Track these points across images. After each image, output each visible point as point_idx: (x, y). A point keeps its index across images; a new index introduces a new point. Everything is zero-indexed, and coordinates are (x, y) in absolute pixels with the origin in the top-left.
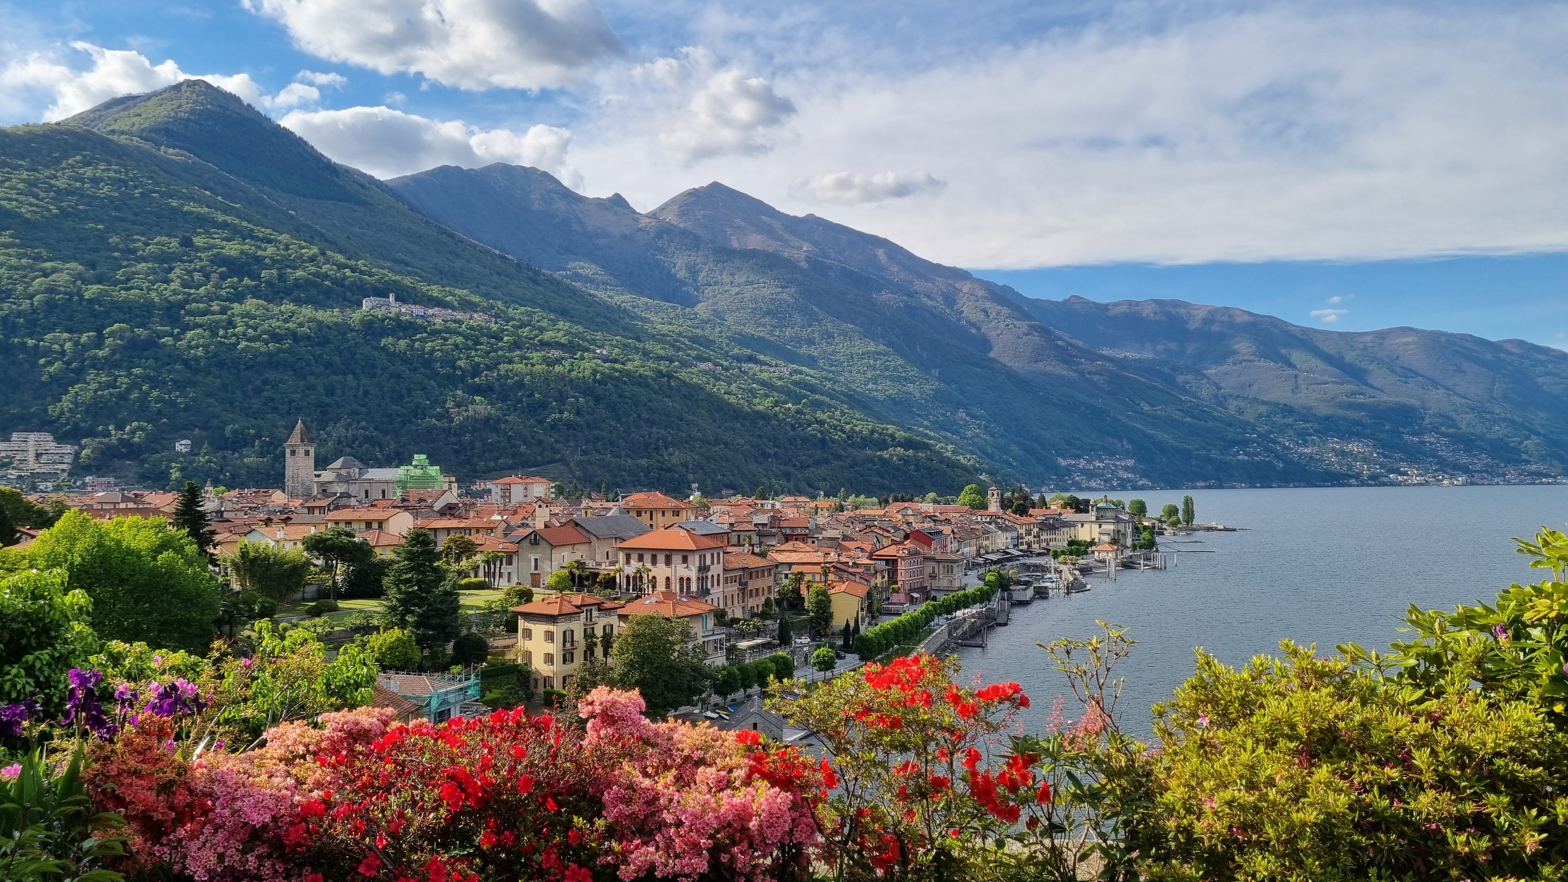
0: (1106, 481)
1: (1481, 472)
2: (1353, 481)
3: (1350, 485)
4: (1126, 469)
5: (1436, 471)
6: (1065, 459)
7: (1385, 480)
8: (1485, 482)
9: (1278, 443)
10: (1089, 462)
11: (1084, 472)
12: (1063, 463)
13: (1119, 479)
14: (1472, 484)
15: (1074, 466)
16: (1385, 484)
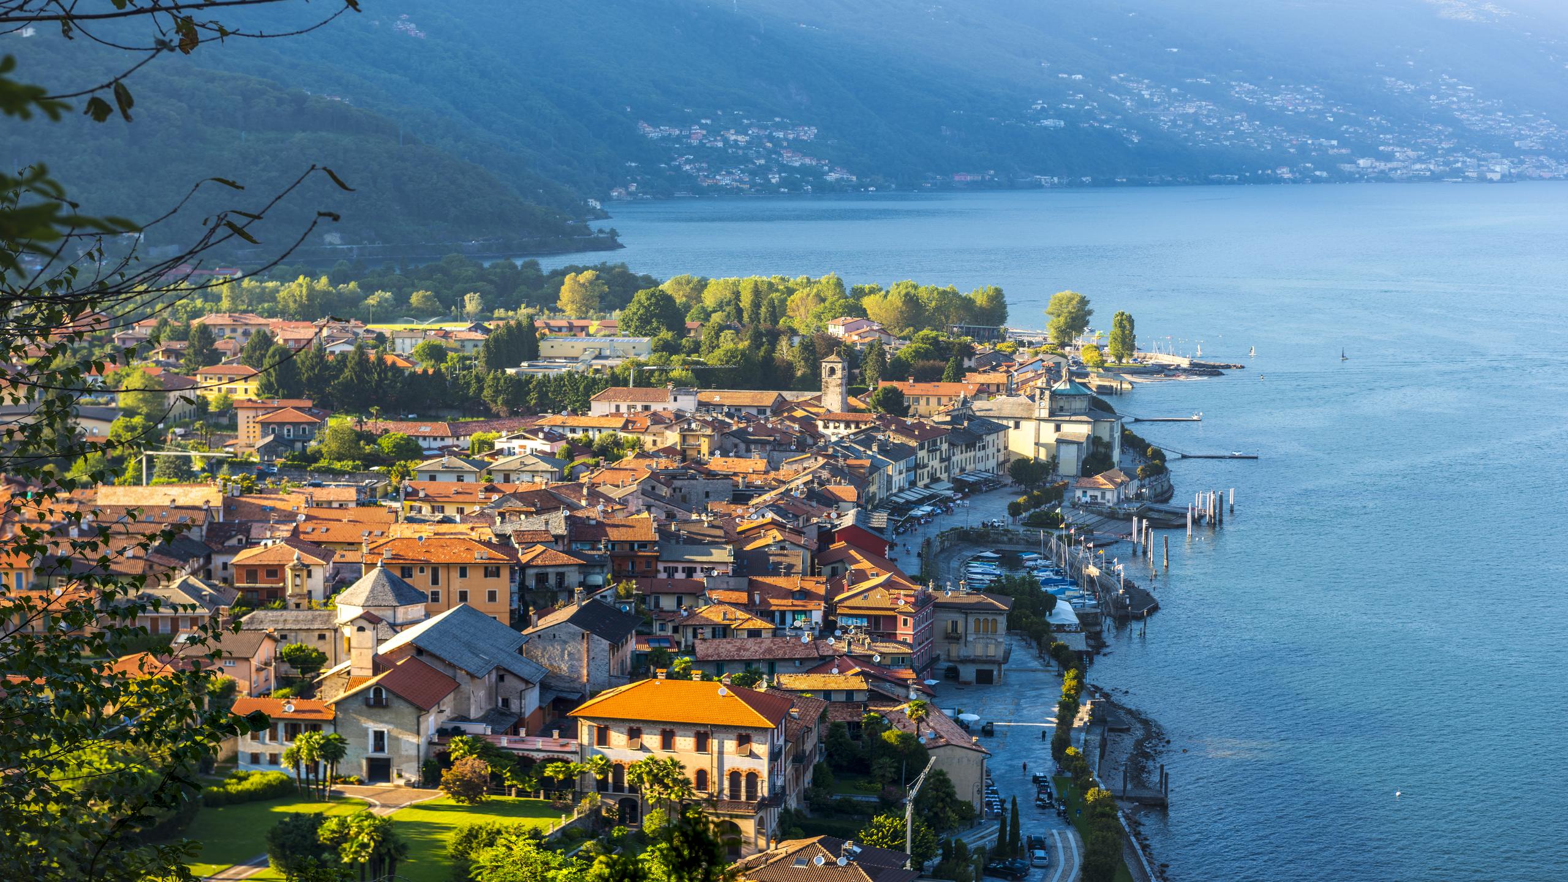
0: (753, 173)
1: (1538, 153)
2: (1284, 172)
3: (1279, 181)
4: (798, 146)
5: (1449, 151)
6: (655, 125)
7: (1347, 167)
8: (1546, 174)
9: (1129, 92)
10: (713, 131)
11: (701, 153)
12: (653, 133)
13: (783, 168)
14: (1521, 177)
15: (678, 139)
16: (1350, 178)
